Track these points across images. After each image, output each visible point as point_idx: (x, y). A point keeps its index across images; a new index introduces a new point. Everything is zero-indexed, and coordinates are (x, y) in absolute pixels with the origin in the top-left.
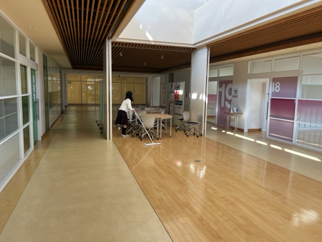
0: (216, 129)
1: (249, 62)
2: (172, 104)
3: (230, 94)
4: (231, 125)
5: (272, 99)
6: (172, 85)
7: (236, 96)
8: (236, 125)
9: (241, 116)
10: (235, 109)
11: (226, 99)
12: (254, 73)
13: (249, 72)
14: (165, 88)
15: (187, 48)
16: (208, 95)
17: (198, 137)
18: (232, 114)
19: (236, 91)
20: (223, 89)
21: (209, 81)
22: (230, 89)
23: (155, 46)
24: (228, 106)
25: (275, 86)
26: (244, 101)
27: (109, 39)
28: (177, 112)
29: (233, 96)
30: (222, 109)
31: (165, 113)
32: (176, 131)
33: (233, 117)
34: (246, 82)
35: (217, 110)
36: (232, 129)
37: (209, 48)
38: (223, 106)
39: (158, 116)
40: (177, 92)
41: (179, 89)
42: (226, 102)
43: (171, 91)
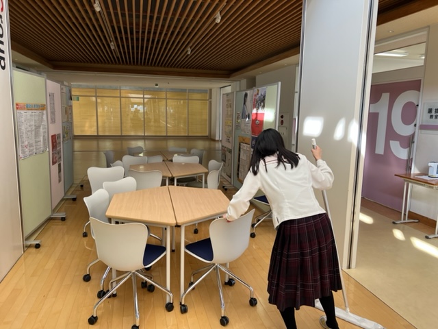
2: (244, 147)
6: (246, 95)
10: (435, 166)
11: (391, 134)
14: (231, 106)
20: (382, 107)
22: (411, 107)
24: (401, 153)
29: (423, 127)
30: (375, 159)
40: (257, 114)
41: (264, 107)
42: (391, 142)
43: (244, 112)
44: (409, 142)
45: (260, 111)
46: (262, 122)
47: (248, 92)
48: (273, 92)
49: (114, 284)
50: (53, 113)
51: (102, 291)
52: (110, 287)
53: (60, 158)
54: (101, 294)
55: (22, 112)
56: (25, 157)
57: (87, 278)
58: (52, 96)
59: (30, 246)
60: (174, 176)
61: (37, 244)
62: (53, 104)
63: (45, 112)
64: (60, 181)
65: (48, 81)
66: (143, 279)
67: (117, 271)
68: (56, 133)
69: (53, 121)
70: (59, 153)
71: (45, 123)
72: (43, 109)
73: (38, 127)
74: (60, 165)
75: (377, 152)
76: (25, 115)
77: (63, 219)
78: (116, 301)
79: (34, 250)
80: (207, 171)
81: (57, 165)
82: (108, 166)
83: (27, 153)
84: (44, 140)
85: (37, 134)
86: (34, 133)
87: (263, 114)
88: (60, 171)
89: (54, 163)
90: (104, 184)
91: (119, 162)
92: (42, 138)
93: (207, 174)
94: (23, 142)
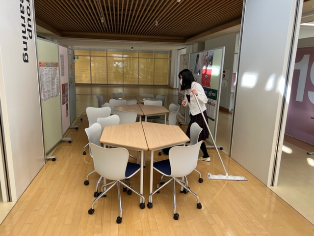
6: (198, 56)
11: (309, 86)
14: (186, 63)
40: (206, 70)
41: (211, 65)
42: (309, 92)
43: (196, 69)
49: (105, 188)
50: (63, 69)
51: (97, 192)
52: (102, 190)
53: (67, 100)
54: (97, 195)
55: (44, 68)
56: (46, 99)
57: (87, 183)
58: (62, 56)
59: (49, 160)
60: (145, 114)
61: (53, 158)
62: (63, 62)
63: (58, 68)
64: (67, 116)
65: (59, 46)
66: (124, 186)
67: (107, 179)
68: (65, 83)
69: (63, 75)
70: (67, 96)
71: (58, 76)
72: (57, 66)
73: (53, 79)
74: (67, 105)
75: (297, 99)
76: (45, 70)
77: (70, 142)
78: (106, 200)
79: (51, 162)
80: (168, 111)
81: (65, 104)
82: (100, 106)
83: (47, 96)
84: (57, 87)
85: (53, 84)
86: (51, 82)
87: (211, 70)
88: (67, 109)
89: (63, 103)
90: (98, 119)
91: (107, 103)
92: (56, 86)
93: (168, 114)
94: (44, 89)
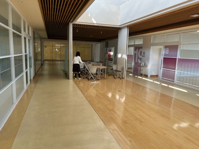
0: (132, 75)
1: (152, 36)
2: (106, 60)
3: (141, 55)
4: (141, 73)
5: (164, 58)
7: (144, 56)
8: (143, 73)
9: (146, 68)
10: (143, 63)
11: (138, 58)
12: (155, 42)
13: (152, 42)
14: (103, 51)
15: (116, 28)
16: (128, 55)
17: (121, 79)
18: (141, 67)
19: (144, 53)
20: (137, 52)
21: (128, 47)
22: (141, 52)
23: (97, 26)
24: (140, 62)
25: (166, 51)
26: (148, 59)
27: (71, 23)
28: (109, 65)
29: (143, 56)
30: (136, 63)
31: (102, 65)
32: (109, 76)
33: (142, 68)
34: (150, 48)
35: (133, 64)
36: (141, 75)
37: (129, 28)
38: (136, 62)
39: (98, 67)
43: (106, 53)
44: (141, 59)
45: (110, 53)
46: (111, 55)
47: (108, 48)
48: (113, 49)
